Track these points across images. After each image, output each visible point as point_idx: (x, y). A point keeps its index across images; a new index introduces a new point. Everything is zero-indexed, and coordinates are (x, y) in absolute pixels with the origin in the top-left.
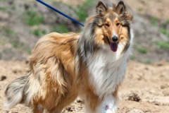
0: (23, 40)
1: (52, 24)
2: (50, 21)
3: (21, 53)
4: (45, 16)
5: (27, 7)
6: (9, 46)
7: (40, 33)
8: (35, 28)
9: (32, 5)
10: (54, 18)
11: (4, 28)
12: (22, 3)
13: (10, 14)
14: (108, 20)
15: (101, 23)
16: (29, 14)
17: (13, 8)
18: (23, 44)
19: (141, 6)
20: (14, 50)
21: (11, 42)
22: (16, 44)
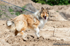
0: (8, 15)
1: (16, 12)
2: (15, 11)
3: (8, 18)
4: (14, 10)
5: (9, 7)
6: (5, 17)
7: (13, 14)
8: (11, 12)
9: (11, 7)
10: (16, 10)
11: (4, 12)
12: (8, 6)
13: (5, 9)
14: (44, 12)
15: (42, 12)
16: (10, 9)
17: (6, 8)
18: (8, 16)
19: (37, 7)
20: (6, 18)
21: (5, 16)
22: (7, 16)
